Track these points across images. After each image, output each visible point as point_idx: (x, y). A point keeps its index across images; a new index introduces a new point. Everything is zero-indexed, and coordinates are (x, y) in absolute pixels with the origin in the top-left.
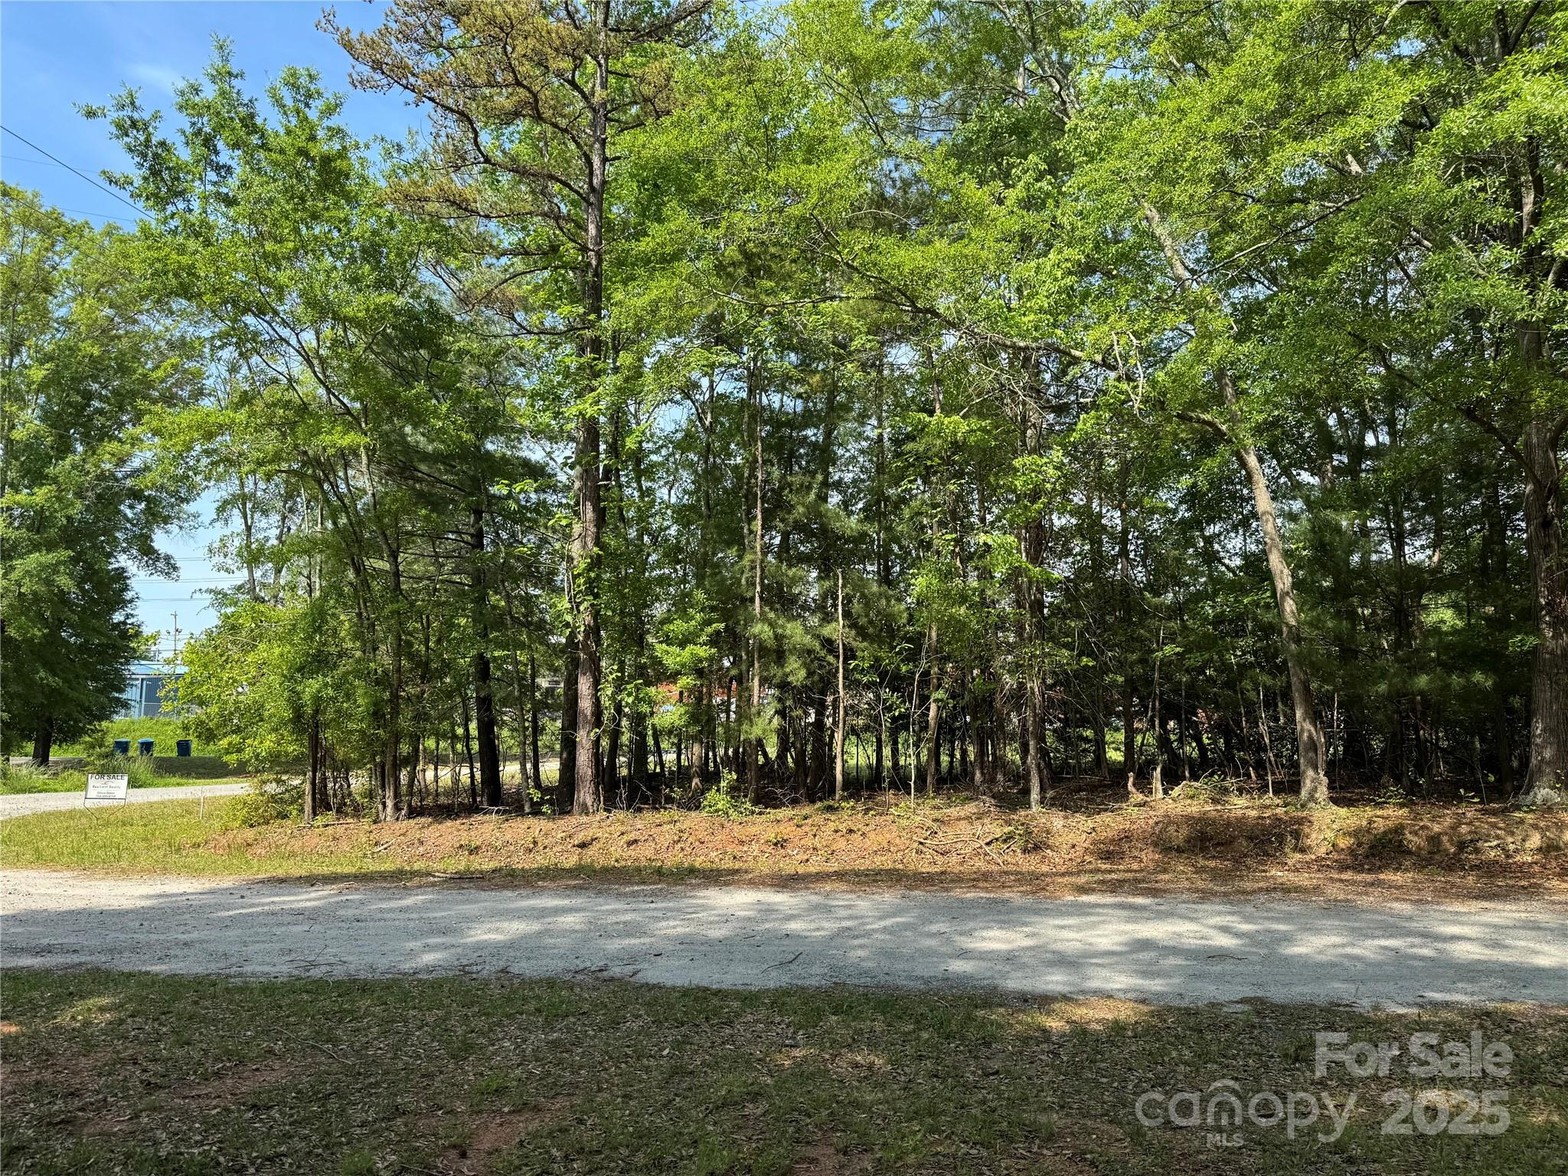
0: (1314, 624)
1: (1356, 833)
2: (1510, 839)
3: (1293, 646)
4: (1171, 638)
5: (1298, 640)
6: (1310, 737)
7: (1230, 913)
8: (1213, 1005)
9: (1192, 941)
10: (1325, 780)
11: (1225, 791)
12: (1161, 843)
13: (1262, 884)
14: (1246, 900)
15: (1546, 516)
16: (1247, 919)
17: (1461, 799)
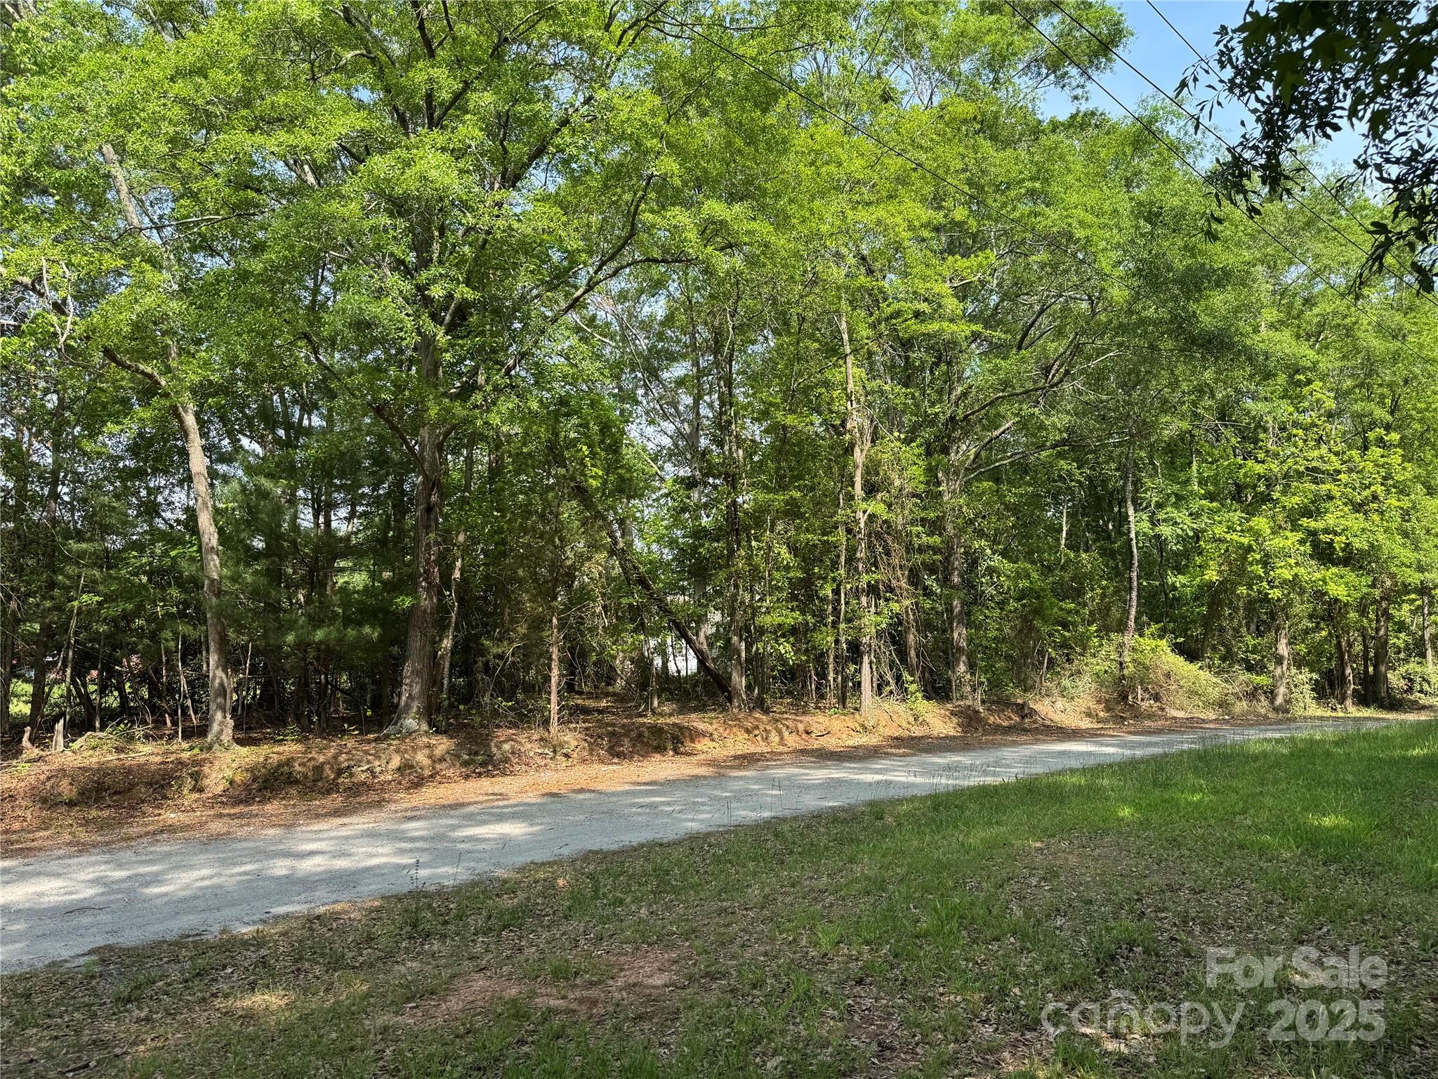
0: (235, 579)
1: (251, 770)
2: (377, 763)
3: (214, 599)
4: (91, 587)
5: (219, 593)
6: (222, 684)
7: (106, 862)
8: (54, 964)
9: (52, 899)
10: (231, 723)
11: (131, 739)
12: (47, 801)
13: (150, 828)
14: (128, 847)
15: (429, 503)
16: (120, 866)
17: (344, 732)
